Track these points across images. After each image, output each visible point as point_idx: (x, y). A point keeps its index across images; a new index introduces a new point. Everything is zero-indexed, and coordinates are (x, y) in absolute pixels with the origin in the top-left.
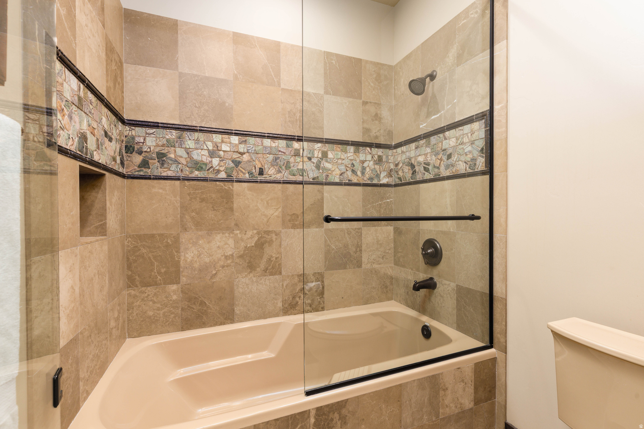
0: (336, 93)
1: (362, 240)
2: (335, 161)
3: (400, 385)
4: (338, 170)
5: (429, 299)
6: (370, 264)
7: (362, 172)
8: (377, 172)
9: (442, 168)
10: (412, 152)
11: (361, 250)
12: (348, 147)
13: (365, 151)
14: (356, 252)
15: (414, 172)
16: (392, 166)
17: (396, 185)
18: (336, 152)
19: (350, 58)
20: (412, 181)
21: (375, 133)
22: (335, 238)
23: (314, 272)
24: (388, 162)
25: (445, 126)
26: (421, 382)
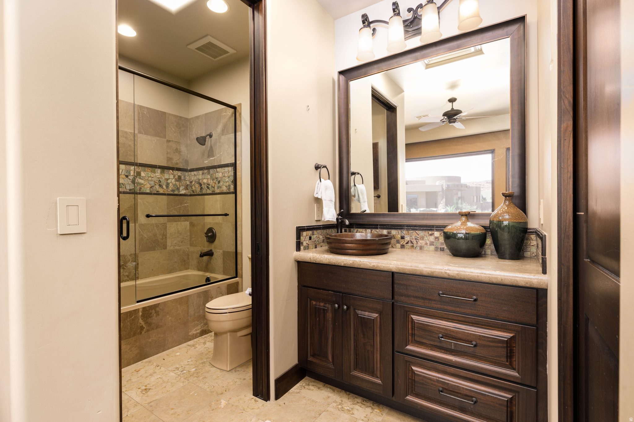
0: (146, 133)
1: (166, 231)
2: (147, 179)
3: (188, 296)
4: (149, 184)
5: (210, 262)
6: (173, 247)
7: (166, 186)
8: (177, 186)
9: (216, 188)
10: (200, 176)
11: (166, 238)
12: (156, 170)
13: (169, 172)
14: (162, 239)
15: (201, 188)
16: (188, 183)
17: (191, 195)
18: (147, 172)
19: (158, 111)
20: (200, 193)
21: (176, 161)
22: (147, 230)
23: (131, 253)
24: (185, 180)
25: (217, 165)
26: (199, 294)
